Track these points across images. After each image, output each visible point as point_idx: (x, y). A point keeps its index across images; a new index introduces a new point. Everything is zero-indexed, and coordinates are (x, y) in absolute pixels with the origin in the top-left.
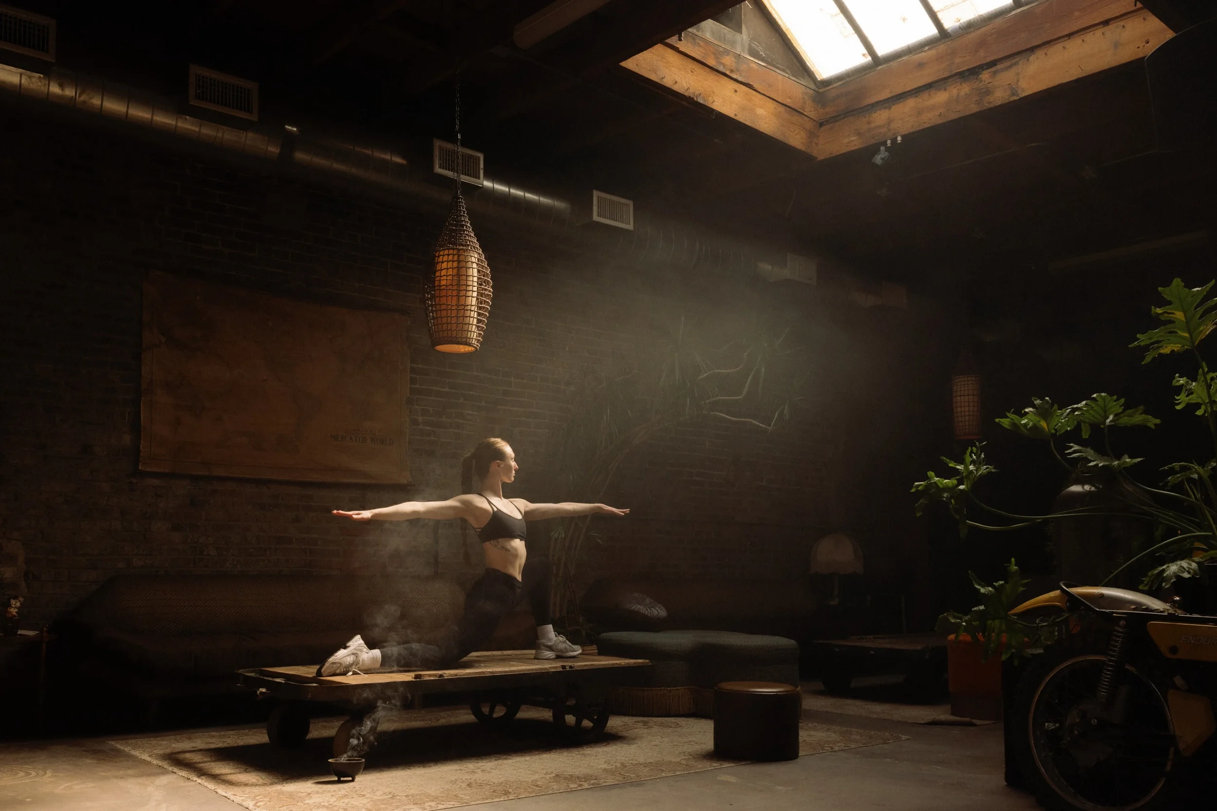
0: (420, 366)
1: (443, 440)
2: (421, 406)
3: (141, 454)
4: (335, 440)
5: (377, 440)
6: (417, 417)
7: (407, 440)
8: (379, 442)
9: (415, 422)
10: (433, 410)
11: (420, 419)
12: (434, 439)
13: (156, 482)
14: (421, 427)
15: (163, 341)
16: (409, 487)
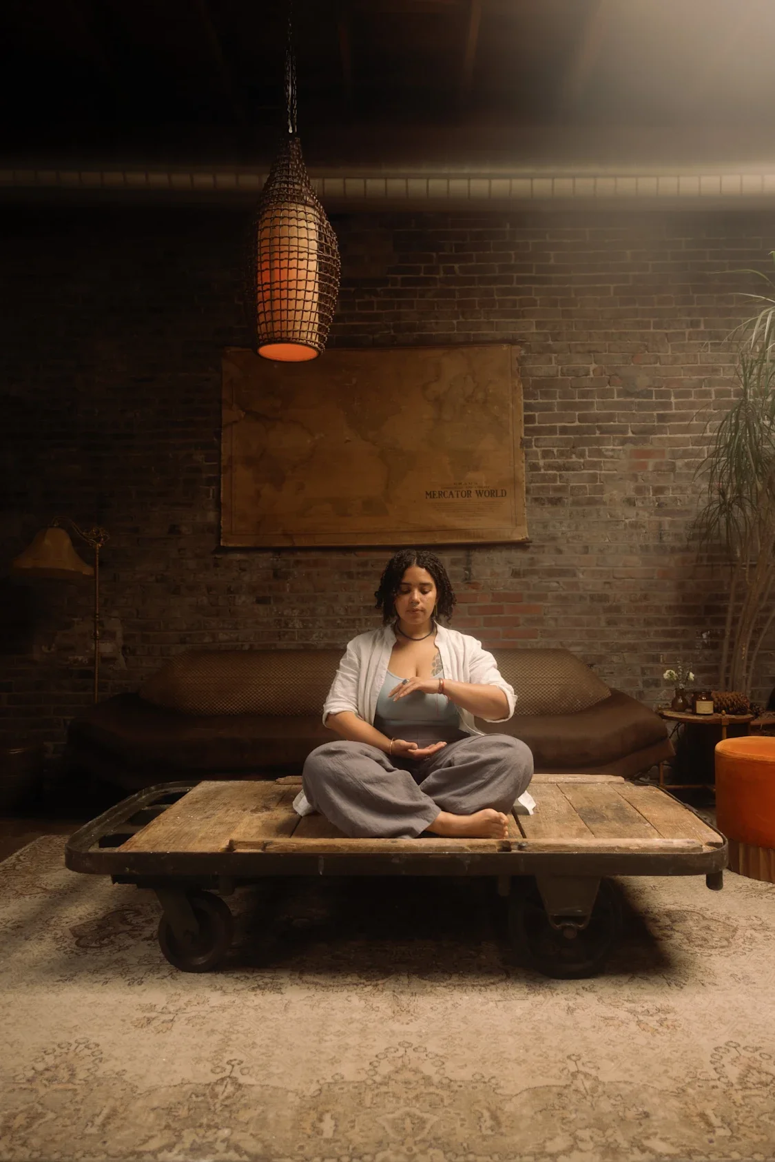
0: (541, 401)
1: (571, 484)
2: (541, 447)
3: (222, 530)
4: (431, 497)
5: (485, 493)
6: (537, 461)
7: (525, 490)
8: (487, 494)
9: (534, 467)
10: (558, 451)
11: (541, 463)
12: (561, 484)
13: (238, 556)
14: (542, 471)
15: (243, 416)
16: (527, 544)
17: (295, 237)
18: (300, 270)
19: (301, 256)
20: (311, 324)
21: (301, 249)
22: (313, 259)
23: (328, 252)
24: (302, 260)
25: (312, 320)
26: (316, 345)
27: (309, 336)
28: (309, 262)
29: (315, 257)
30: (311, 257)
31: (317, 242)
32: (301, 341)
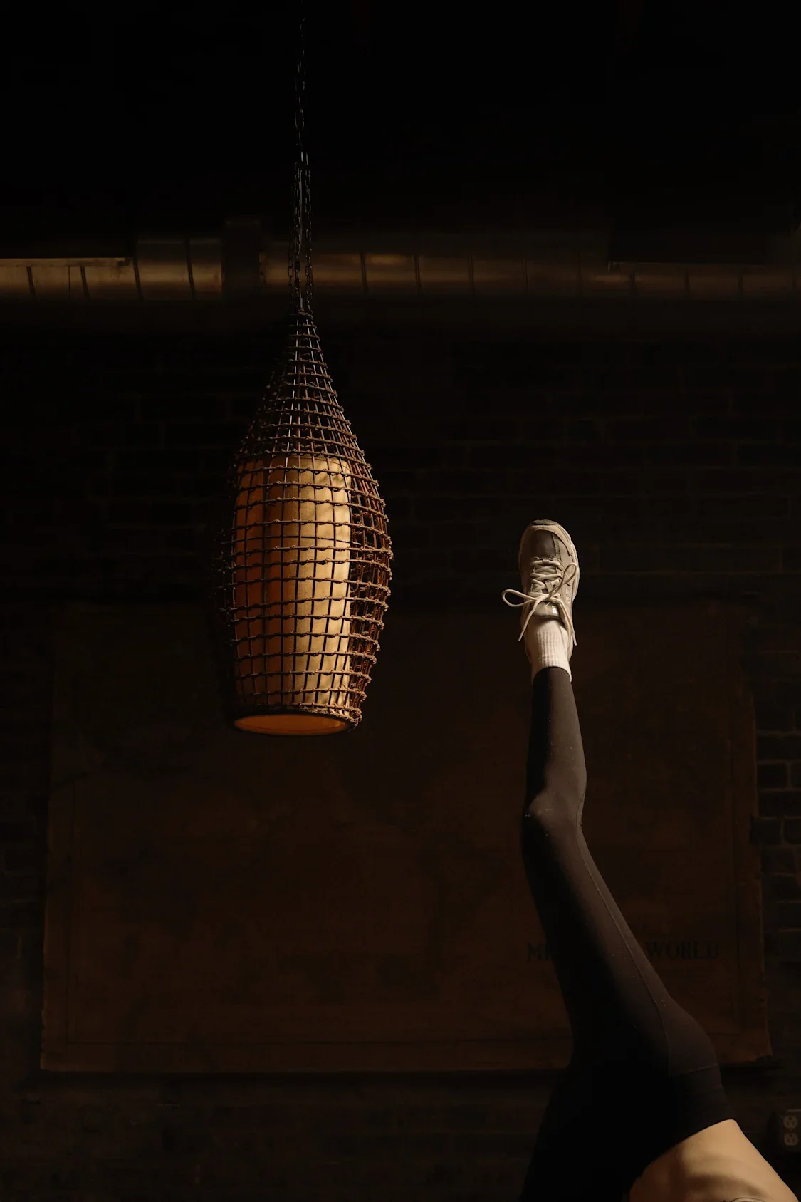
3: (44, 1034)
4: (539, 957)
7: (762, 940)
9: (786, 889)
17: (310, 522)
18: (319, 580)
19: (321, 556)
20: (337, 678)
21: (321, 544)
22: (344, 559)
23: (371, 543)
24: (323, 563)
25: (338, 671)
26: (347, 714)
27: (333, 700)
28: (336, 565)
29: (346, 555)
30: (339, 556)
31: (349, 526)
32: (317, 710)
